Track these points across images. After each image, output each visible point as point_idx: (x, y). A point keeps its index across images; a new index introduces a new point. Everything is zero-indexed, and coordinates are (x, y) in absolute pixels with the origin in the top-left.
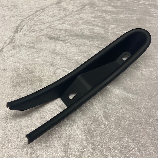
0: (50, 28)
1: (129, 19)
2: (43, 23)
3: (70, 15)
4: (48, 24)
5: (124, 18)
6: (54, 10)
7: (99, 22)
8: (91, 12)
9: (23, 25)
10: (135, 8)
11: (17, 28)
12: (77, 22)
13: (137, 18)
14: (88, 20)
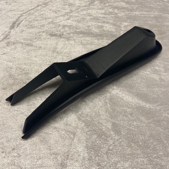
0: (53, 24)
1: (145, 17)
2: (44, 19)
3: (76, 11)
4: (50, 20)
5: (140, 15)
6: (58, 5)
7: (109, 19)
8: (101, 8)
9: (21, 20)
10: (152, 5)
11: (14, 23)
12: (84, 18)
13: (155, 15)
14: (97, 16)
